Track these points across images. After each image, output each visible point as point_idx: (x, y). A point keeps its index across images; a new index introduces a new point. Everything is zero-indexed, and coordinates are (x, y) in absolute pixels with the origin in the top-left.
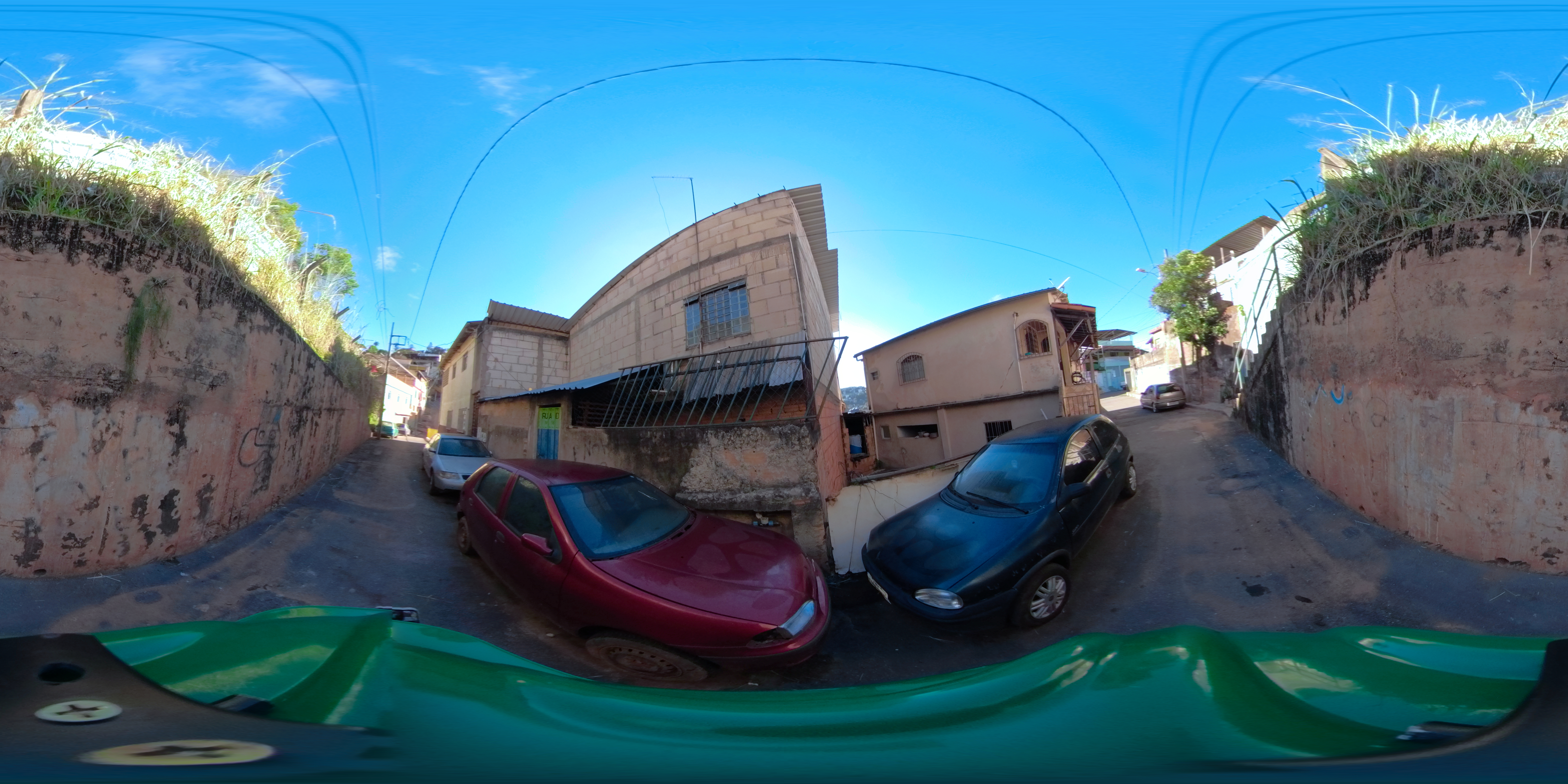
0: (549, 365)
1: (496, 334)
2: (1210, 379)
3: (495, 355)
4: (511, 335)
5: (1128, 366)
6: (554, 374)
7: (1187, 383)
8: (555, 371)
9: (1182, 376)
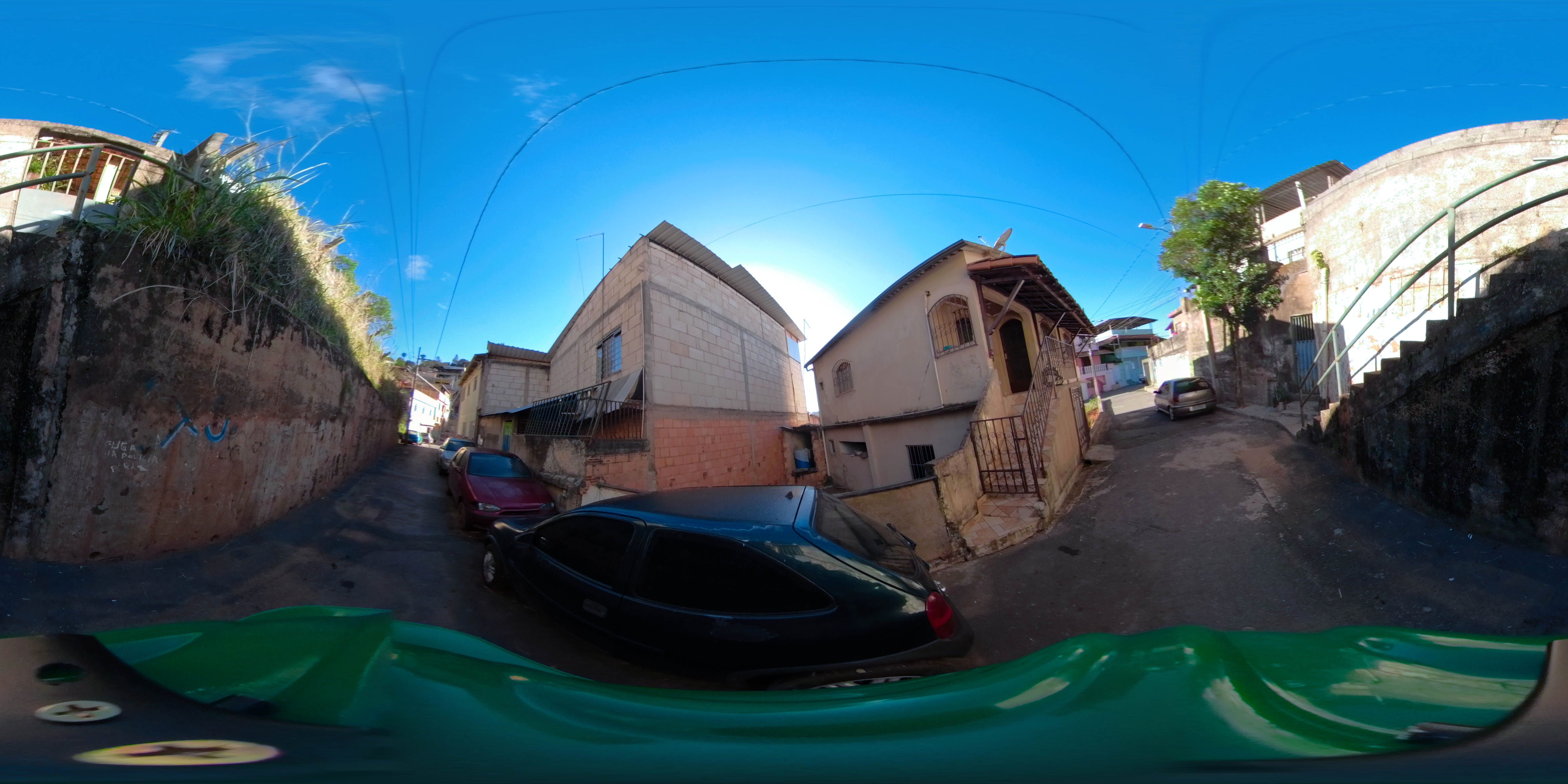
1: (495, 365)
2: (1251, 371)
4: (506, 365)
7: (1216, 376)
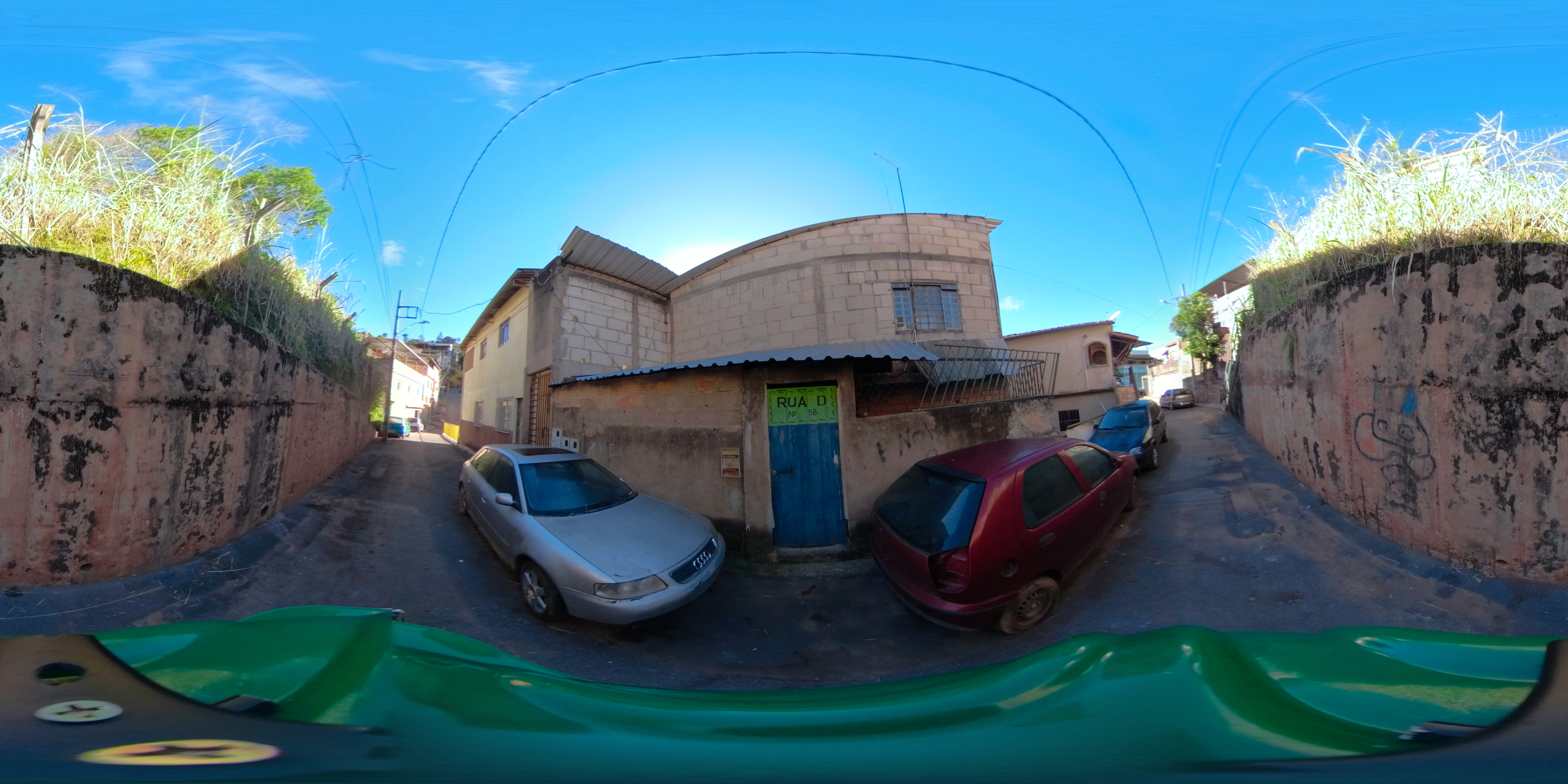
0: (646, 335)
1: (575, 284)
5: (1145, 374)
6: (652, 347)
8: (654, 344)
9: (1192, 384)
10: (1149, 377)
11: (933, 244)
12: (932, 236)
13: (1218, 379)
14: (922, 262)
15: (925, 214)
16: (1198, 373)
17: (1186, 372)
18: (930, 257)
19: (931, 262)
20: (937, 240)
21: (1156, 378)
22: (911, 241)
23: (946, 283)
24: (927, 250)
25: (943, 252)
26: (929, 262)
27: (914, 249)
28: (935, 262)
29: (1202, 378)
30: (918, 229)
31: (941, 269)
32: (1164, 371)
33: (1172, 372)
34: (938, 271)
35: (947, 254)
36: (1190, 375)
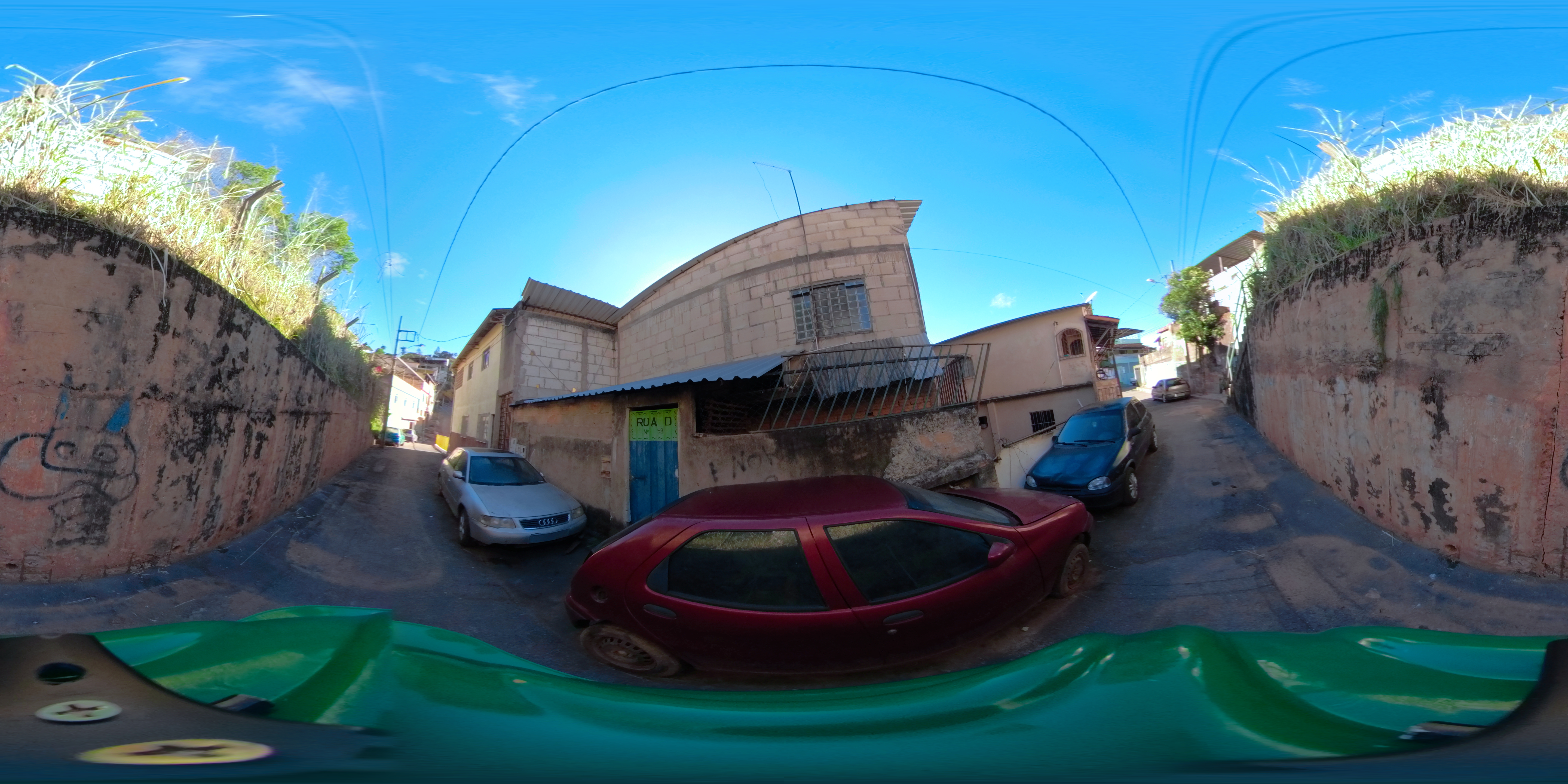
0: (595, 362)
1: (532, 322)
2: (1210, 374)
3: (532, 348)
4: (551, 324)
5: (1138, 363)
6: (600, 372)
7: (1191, 378)
8: (602, 369)
9: (1187, 372)
10: (1141, 366)
11: (834, 239)
12: (832, 231)
13: (1216, 365)
14: (822, 262)
15: (822, 210)
16: (1193, 360)
17: (1180, 359)
18: (831, 254)
19: (832, 259)
20: (838, 235)
21: (1148, 367)
22: (808, 242)
23: (850, 279)
24: (827, 247)
25: (846, 246)
26: (829, 261)
27: (813, 250)
28: (836, 259)
29: (1198, 366)
30: (817, 227)
31: (844, 265)
32: (1157, 359)
33: (1165, 360)
34: (841, 268)
35: (851, 247)
36: (1184, 362)
